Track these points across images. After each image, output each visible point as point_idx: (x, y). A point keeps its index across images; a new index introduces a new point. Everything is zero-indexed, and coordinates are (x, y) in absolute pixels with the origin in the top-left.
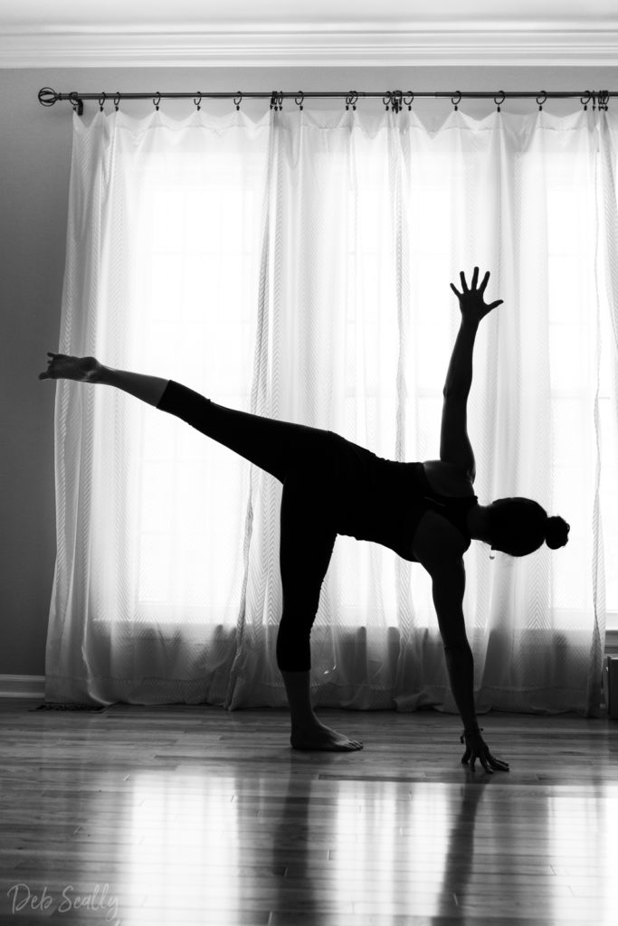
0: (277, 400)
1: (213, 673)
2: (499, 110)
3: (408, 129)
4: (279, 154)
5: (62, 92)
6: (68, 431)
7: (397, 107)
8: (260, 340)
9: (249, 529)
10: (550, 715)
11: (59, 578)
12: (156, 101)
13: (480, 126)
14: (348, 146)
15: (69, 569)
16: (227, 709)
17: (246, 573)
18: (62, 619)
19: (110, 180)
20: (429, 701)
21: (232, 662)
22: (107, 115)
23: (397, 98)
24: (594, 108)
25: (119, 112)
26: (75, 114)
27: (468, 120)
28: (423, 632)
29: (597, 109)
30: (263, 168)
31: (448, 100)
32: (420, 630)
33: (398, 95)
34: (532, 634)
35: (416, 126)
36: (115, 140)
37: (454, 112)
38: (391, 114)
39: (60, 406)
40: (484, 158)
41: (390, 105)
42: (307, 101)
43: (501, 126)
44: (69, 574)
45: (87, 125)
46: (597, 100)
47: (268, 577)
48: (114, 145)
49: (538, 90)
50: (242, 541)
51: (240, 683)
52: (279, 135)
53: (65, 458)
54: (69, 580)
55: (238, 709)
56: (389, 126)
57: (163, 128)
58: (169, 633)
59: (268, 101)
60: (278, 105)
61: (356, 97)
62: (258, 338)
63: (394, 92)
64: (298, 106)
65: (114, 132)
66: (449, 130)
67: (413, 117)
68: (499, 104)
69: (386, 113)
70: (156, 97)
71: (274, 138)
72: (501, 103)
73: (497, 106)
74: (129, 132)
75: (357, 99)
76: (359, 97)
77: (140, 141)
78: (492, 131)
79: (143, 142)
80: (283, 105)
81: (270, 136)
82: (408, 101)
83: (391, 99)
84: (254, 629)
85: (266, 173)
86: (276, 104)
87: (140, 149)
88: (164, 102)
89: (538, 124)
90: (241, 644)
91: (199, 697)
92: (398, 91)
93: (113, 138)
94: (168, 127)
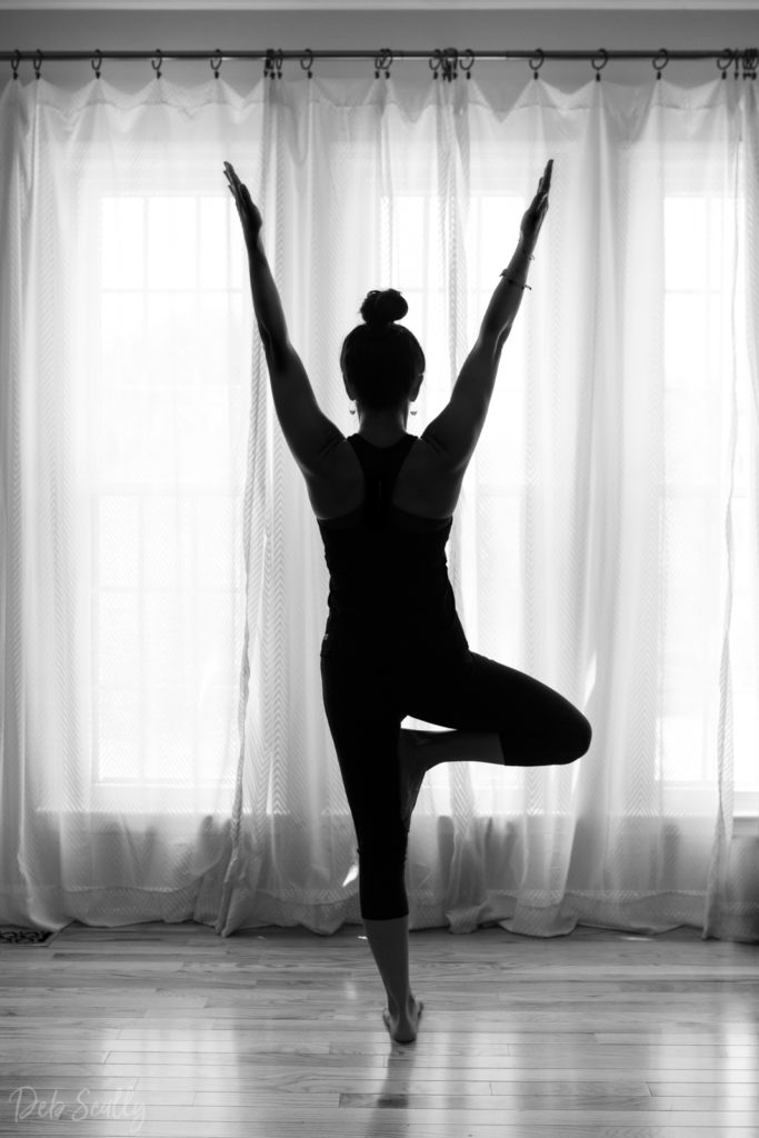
0: (280, 508)
1: (202, 879)
2: (598, 78)
3: (465, 109)
4: (279, 145)
7: (449, 74)
8: (256, 429)
9: (245, 690)
10: (657, 936)
12: (96, 64)
13: (572, 104)
14: (379, 134)
17: (242, 750)
19: (32, 185)
20: (493, 915)
21: (227, 867)
22: (25, 83)
23: (451, 60)
24: (736, 75)
25: (41, 80)
27: (554, 94)
28: (486, 823)
29: (741, 76)
31: (524, 62)
32: (482, 819)
33: (452, 56)
34: (633, 824)
35: (476, 103)
36: (37, 124)
37: (533, 81)
38: (441, 84)
40: (576, 151)
41: (440, 71)
42: (318, 65)
43: (601, 103)
46: (740, 62)
47: (272, 754)
48: (37, 131)
49: (656, 47)
50: (236, 704)
51: (238, 896)
52: (278, 115)
55: (234, 934)
56: (439, 104)
57: (109, 107)
58: (139, 828)
59: (261, 63)
60: (275, 71)
61: (389, 58)
62: (251, 419)
63: (445, 51)
64: (306, 72)
65: (35, 112)
66: (526, 109)
67: (473, 87)
68: (598, 69)
69: (434, 81)
70: (96, 57)
71: (271, 121)
72: (602, 67)
73: (595, 72)
74: (58, 111)
75: (391, 61)
76: (395, 58)
77: (74, 125)
78: (588, 111)
79: (78, 125)
80: (282, 71)
81: (265, 119)
82: (466, 65)
83: (441, 61)
84: (256, 824)
85: (260, 174)
86: (272, 68)
87: (74, 137)
88: (108, 65)
89: (655, 99)
90: (237, 844)
91: (184, 912)
92: (451, 49)
93: (35, 119)
94: (114, 105)
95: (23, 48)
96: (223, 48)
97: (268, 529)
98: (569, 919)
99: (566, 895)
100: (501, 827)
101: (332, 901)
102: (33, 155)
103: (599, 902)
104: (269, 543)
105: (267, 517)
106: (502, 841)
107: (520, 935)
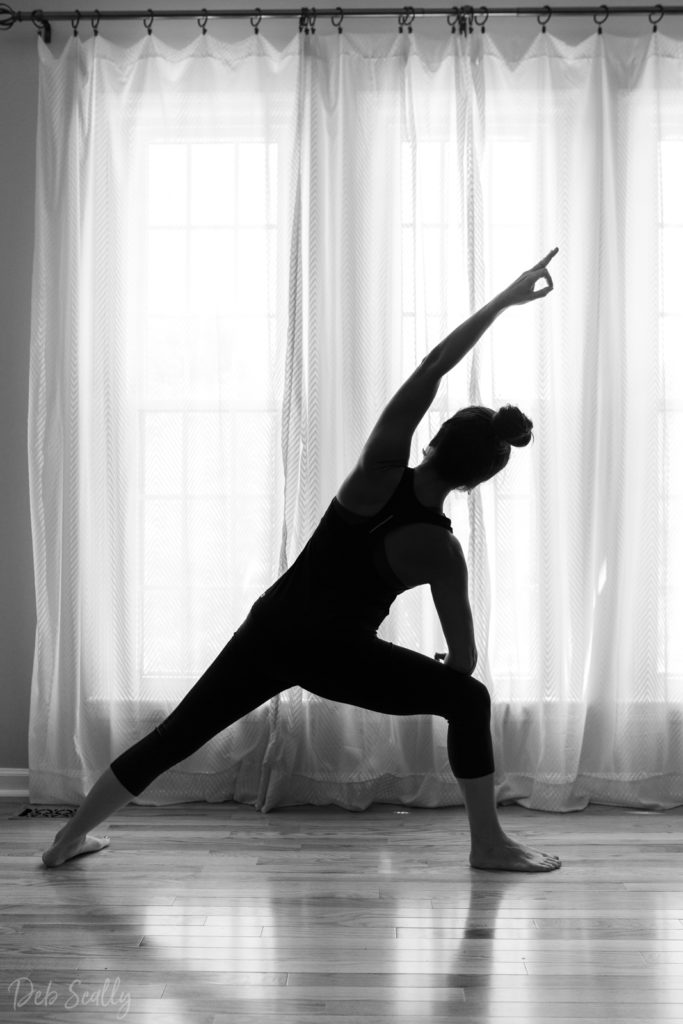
0: (315, 418)
1: (240, 763)
2: (600, 31)
3: (481, 59)
4: (313, 93)
5: (22, 10)
6: (46, 460)
7: (464, 28)
8: (293, 347)
10: (664, 811)
11: (41, 648)
12: (148, 22)
13: (577, 55)
14: (403, 81)
15: (54, 637)
16: (259, 811)
18: (47, 700)
19: (89, 130)
20: (511, 794)
21: (265, 748)
22: (84, 40)
23: (467, 16)
25: (99, 38)
26: (40, 40)
27: (561, 46)
28: (503, 709)
30: (290, 112)
31: (532, 19)
32: (500, 705)
33: (468, 13)
34: (641, 709)
35: (491, 54)
36: (95, 76)
37: (541, 34)
38: (458, 38)
39: (35, 428)
40: (580, 97)
41: (457, 26)
42: (347, 22)
43: (603, 53)
44: (54, 643)
45: (57, 53)
48: (94, 82)
49: (652, 4)
51: (276, 777)
52: (312, 67)
53: (43, 496)
54: (54, 650)
55: (272, 811)
56: (456, 54)
57: (159, 59)
59: (295, 21)
60: (309, 27)
61: (412, 15)
62: (289, 337)
63: (462, 8)
64: (337, 28)
65: (93, 64)
66: (534, 59)
67: (488, 41)
68: (600, 23)
69: (453, 35)
70: (148, 16)
71: (305, 72)
72: (603, 22)
73: (597, 26)
74: (113, 64)
75: (414, 18)
76: (417, 15)
77: (128, 76)
78: (591, 60)
79: (132, 77)
80: (316, 27)
81: (300, 69)
82: (480, 20)
83: (458, 18)
84: (292, 709)
85: (296, 118)
86: (306, 25)
87: (128, 87)
88: (158, 24)
89: (651, 50)
90: (275, 728)
91: (224, 793)
92: (467, 7)
93: (92, 73)
94: (165, 58)
95: (83, 9)
96: (263, 8)
97: (304, 436)
98: (581, 798)
99: (579, 776)
100: (517, 714)
101: (364, 780)
102: (90, 105)
103: (609, 781)
104: (305, 450)
105: (303, 426)
106: (519, 726)
107: (539, 811)
